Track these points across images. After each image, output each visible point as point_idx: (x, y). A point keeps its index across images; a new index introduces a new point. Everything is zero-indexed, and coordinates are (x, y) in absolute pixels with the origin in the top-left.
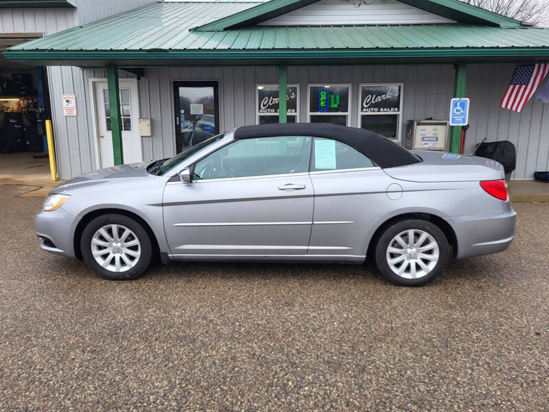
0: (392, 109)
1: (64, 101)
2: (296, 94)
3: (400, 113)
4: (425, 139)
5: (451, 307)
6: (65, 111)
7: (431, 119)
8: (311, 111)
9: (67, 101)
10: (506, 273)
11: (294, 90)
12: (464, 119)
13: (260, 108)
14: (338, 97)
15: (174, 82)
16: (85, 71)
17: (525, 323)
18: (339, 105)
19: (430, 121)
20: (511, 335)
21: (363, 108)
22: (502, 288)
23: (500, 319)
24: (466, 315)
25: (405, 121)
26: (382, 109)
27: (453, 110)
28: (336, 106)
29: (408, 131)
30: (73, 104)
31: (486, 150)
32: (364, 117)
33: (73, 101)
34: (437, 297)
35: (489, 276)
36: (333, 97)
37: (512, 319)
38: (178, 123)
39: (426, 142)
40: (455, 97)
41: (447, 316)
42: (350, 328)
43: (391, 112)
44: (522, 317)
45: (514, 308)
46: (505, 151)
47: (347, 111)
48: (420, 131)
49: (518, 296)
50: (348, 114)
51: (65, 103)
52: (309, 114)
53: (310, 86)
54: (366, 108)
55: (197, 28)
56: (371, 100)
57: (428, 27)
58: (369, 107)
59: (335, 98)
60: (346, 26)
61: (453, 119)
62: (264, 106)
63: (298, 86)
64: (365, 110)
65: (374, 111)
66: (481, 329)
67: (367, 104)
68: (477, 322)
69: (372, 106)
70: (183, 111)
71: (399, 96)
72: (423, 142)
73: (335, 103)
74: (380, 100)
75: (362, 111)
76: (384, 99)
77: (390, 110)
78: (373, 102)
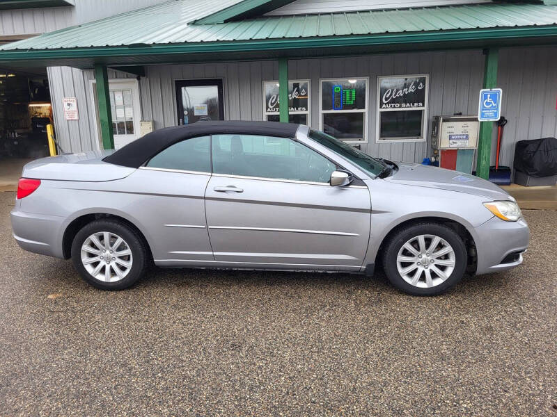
0: (415, 104)
1: (66, 104)
2: (306, 90)
3: (425, 108)
4: (453, 137)
5: (443, 358)
6: (66, 115)
7: (460, 114)
8: (324, 109)
9: (69, 105)
10: (528, 308)
11: (305, 86)
12: (496, 114)
13: (267, 107)
14: (354, 92)
15: (176, 81)
16: (85, 73)
17: (541, 388)
18: (355, 101)
19: (458, 117)
20: (516, 407)
21: (382, 103)
22: (519, 330)
23: (507, 380)
24: (460, 372)
25: (431, 117)
26: (404, 105)
27: (482, 104)
28: (352, 103)
29: (433, 129)
30: (74, 107)
31: (527, 149)
32: (382, 114)
33: (74, 104)
34: (428, 342)
35: (506, 311)
36: (348, 92)
37: (523, 380)
39: (455, 141)
40: (485, 88)
41: (435, 372)
42: (298, 387)
43: (414, 108)
44: (538, 378)
45: (529, 363)
46: (549, 149)
47: (364, 108)
48: (446, 129)
49: (539, 343)
50: (366, 110)
51: (66, 107)
52: (321, 112)
53: (322, 81)
54: (386, 104)
55: (196, 21)
56: (391, 95)
57: (457, 8)
58: (388, 103)
59: (351, 93)
60: (360, 12)
61: (483, 114)
62: (272, 104)
63: (308, 82)
64: (384, 106)
65: (394, 107)
66: (475, 395)
67: (386, 99)
68: (473, 384)
69: (393, 101)
70: (186, 113)
71: (424, 89)
72: (451, 141)
73: (351, 99)
74: (402, 95)
75: (381, 107)
76: (406, 93)
77: (413, 105)
78: (394, 97)
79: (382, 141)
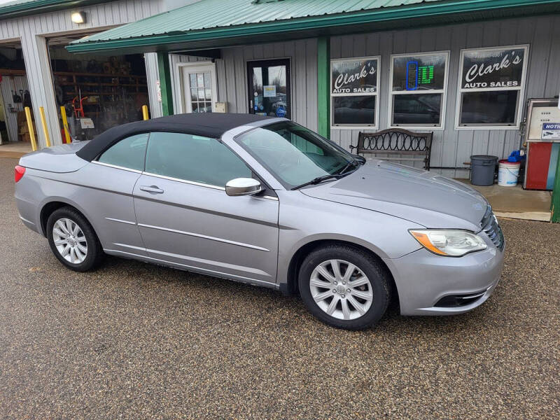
0: (508, 83)
2: (376, 68)
3: (521, 88)
4: (548, 126)
8: (394, 89)
11: (374, 63)
13: (334, 88)
14: (431, 69)
15: (248, 62)
18: (432, 80)
21: (464, 82)
26: (492, 84)
28: (428, 82)
32: (465, 95)
36: (424, 69)
38: (252, 107)
39: (550, 131)
47: (442, 88)
48: (538, 115)
50: (444, 91)
52: (392, 92)
53: (393, 57)
54: (469, 83)
56: (477, 71)
58: (473, 82)
59: (428, 70)
62: (338, 85)
63: (378, 58)
64: (467, 85)
65: (481, 87)
67: (471, 77)
69: (479, 79)
70: (256, 94)
71: (521, 63)
72: (545, 132)
73: (428, 78)
74: (491, 71)
75: (463, 87)
76: (497, 69)
77: (506, 84)
78: (481, 75)
79: (463, 128)
